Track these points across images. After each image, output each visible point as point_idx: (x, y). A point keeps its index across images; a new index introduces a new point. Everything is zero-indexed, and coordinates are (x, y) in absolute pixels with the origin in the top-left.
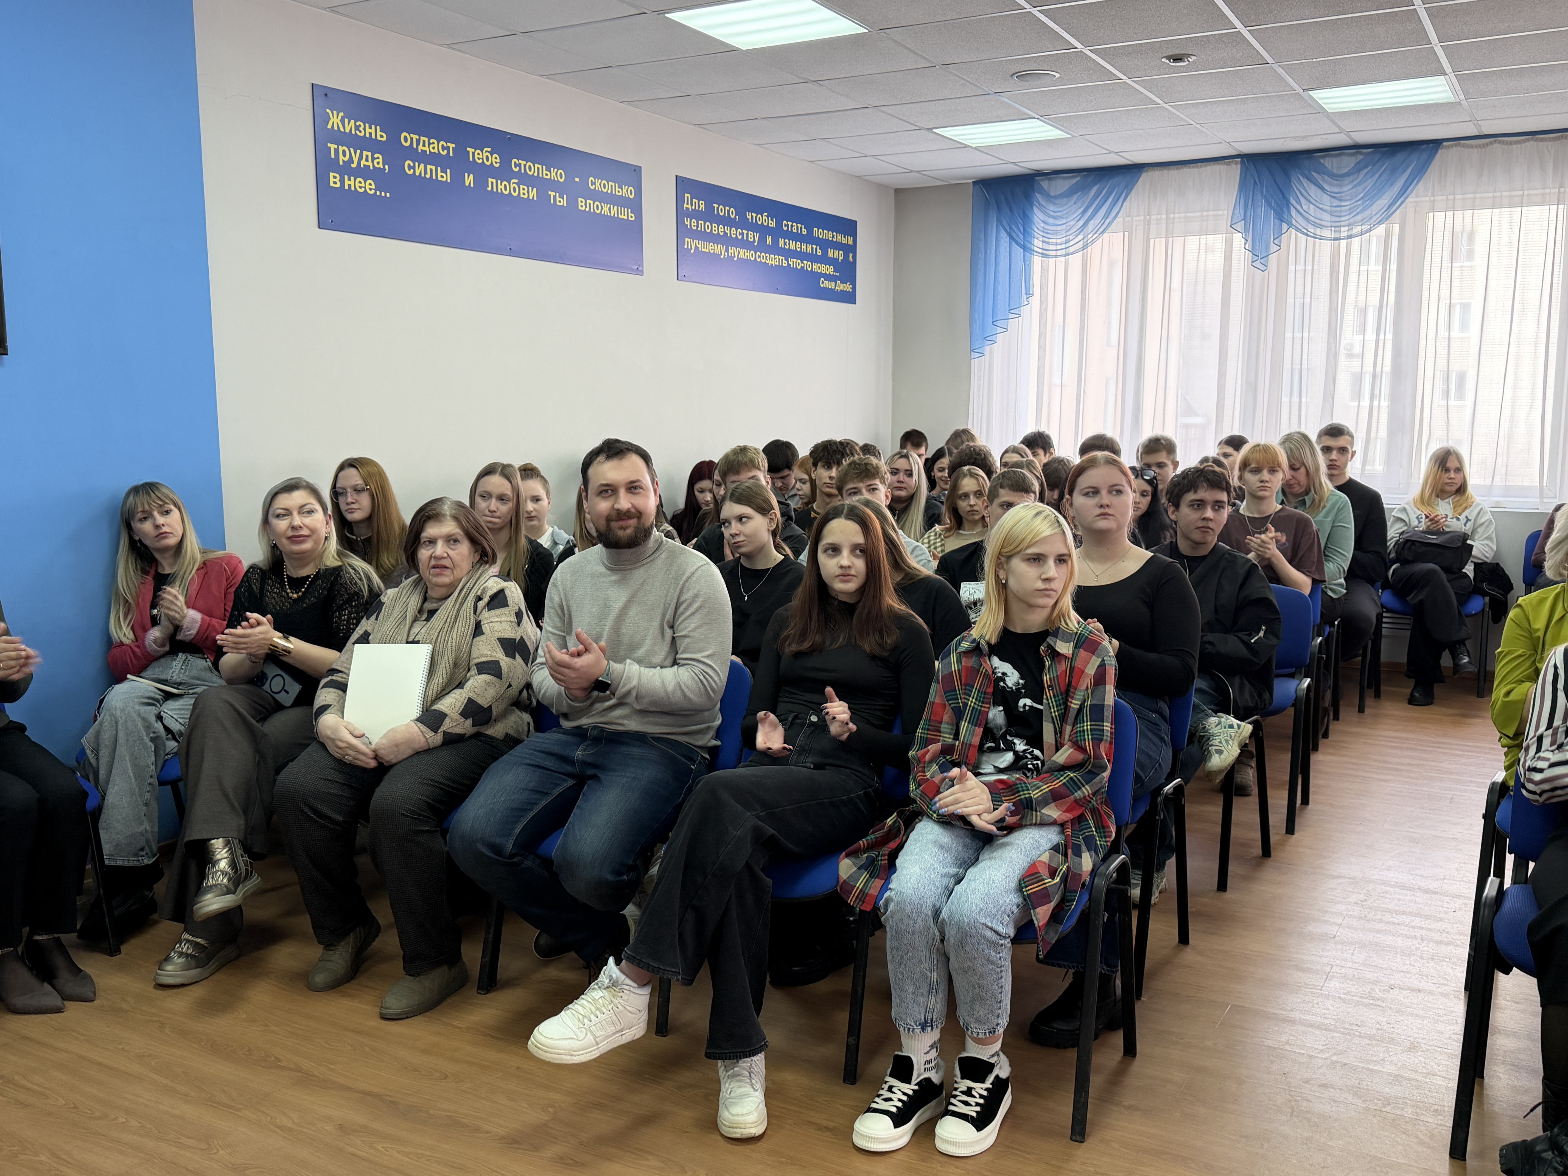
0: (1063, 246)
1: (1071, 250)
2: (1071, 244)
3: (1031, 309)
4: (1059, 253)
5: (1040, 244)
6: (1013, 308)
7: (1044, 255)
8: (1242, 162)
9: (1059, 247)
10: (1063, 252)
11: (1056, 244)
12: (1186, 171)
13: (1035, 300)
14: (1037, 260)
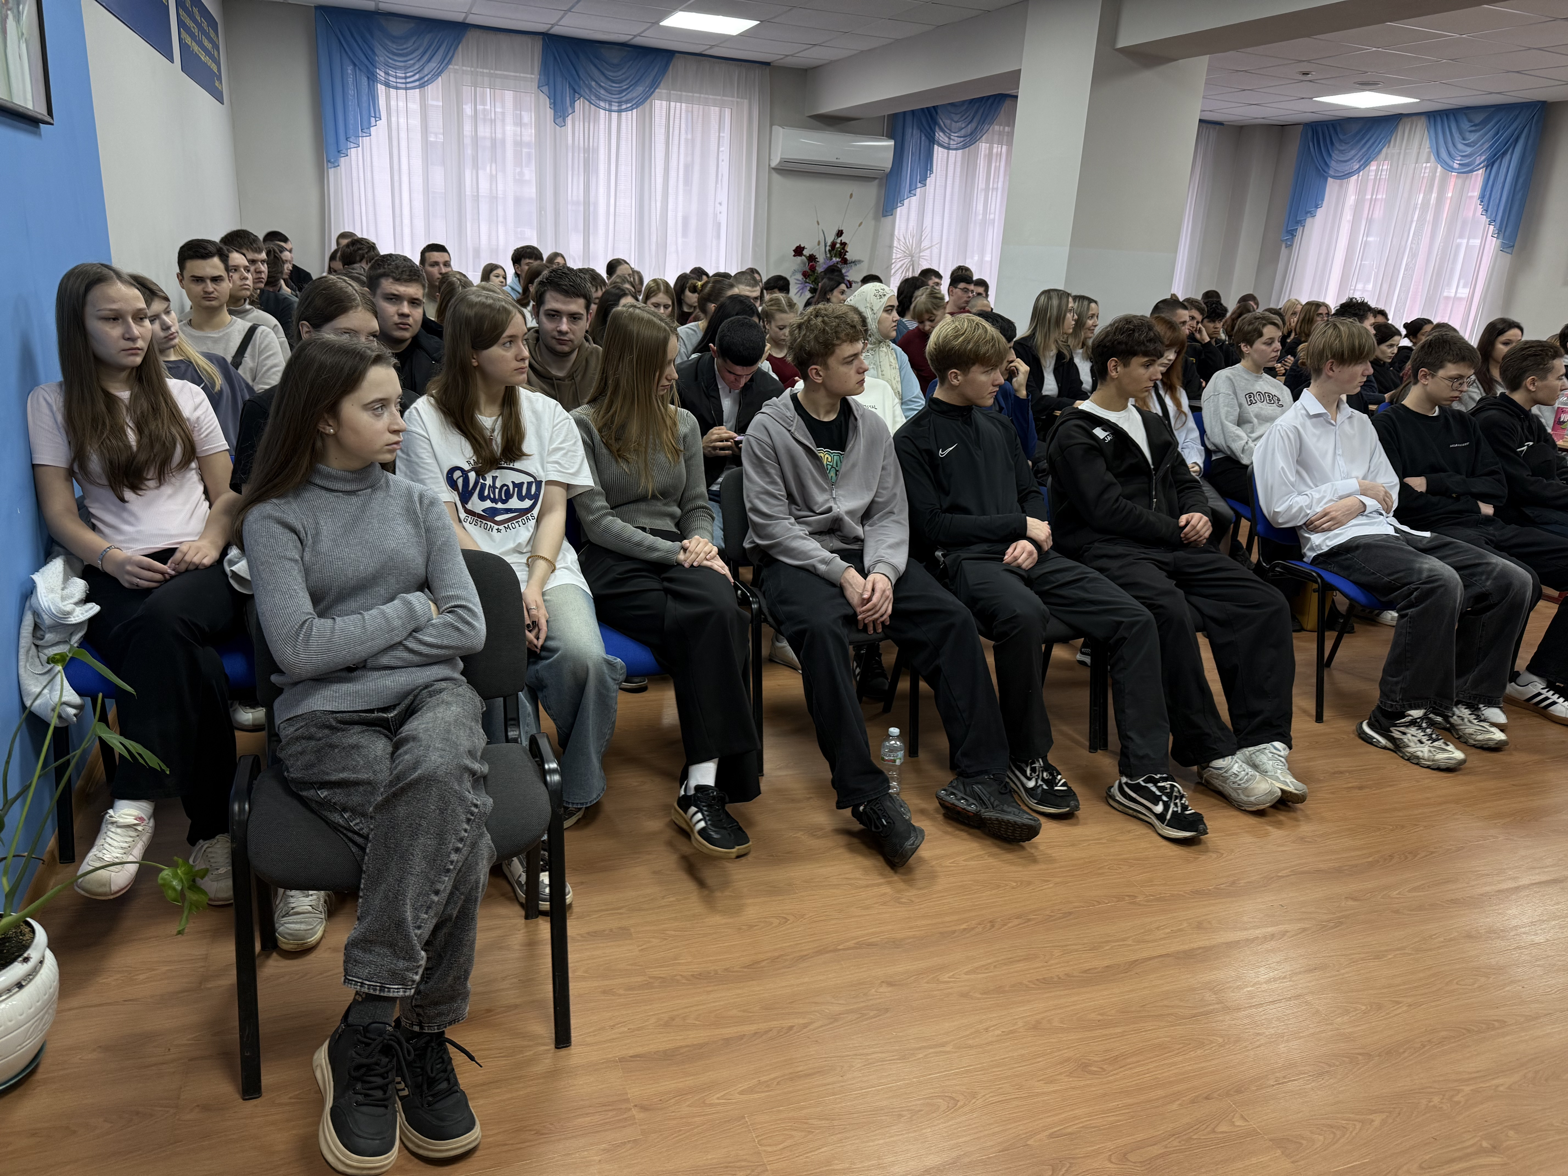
0: (404, 81)
1: (408, 85)
2: (408, 80)
3: (379, 130)
4: (399, 85)
5: (383, 74)
6: (366, 128)
7: (387, 85)
8: (544, 39)
9: (398, 81)
10: (404, 86)
11: (396, 77)
12: (502, 37)
13: (383, 123)
14: (381, 89)
